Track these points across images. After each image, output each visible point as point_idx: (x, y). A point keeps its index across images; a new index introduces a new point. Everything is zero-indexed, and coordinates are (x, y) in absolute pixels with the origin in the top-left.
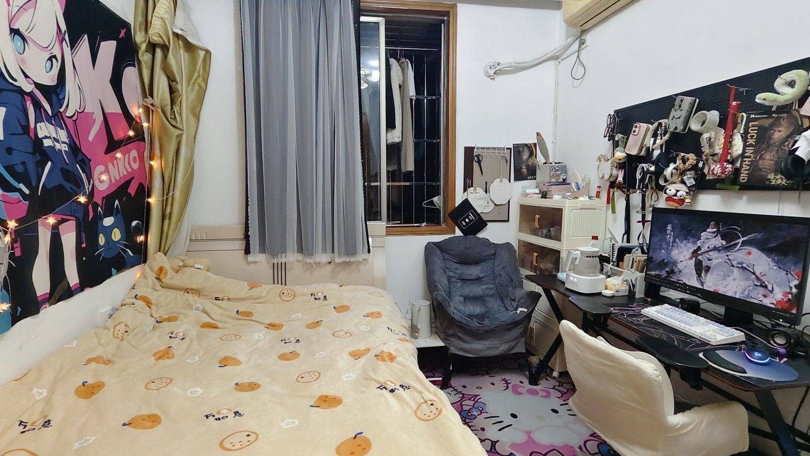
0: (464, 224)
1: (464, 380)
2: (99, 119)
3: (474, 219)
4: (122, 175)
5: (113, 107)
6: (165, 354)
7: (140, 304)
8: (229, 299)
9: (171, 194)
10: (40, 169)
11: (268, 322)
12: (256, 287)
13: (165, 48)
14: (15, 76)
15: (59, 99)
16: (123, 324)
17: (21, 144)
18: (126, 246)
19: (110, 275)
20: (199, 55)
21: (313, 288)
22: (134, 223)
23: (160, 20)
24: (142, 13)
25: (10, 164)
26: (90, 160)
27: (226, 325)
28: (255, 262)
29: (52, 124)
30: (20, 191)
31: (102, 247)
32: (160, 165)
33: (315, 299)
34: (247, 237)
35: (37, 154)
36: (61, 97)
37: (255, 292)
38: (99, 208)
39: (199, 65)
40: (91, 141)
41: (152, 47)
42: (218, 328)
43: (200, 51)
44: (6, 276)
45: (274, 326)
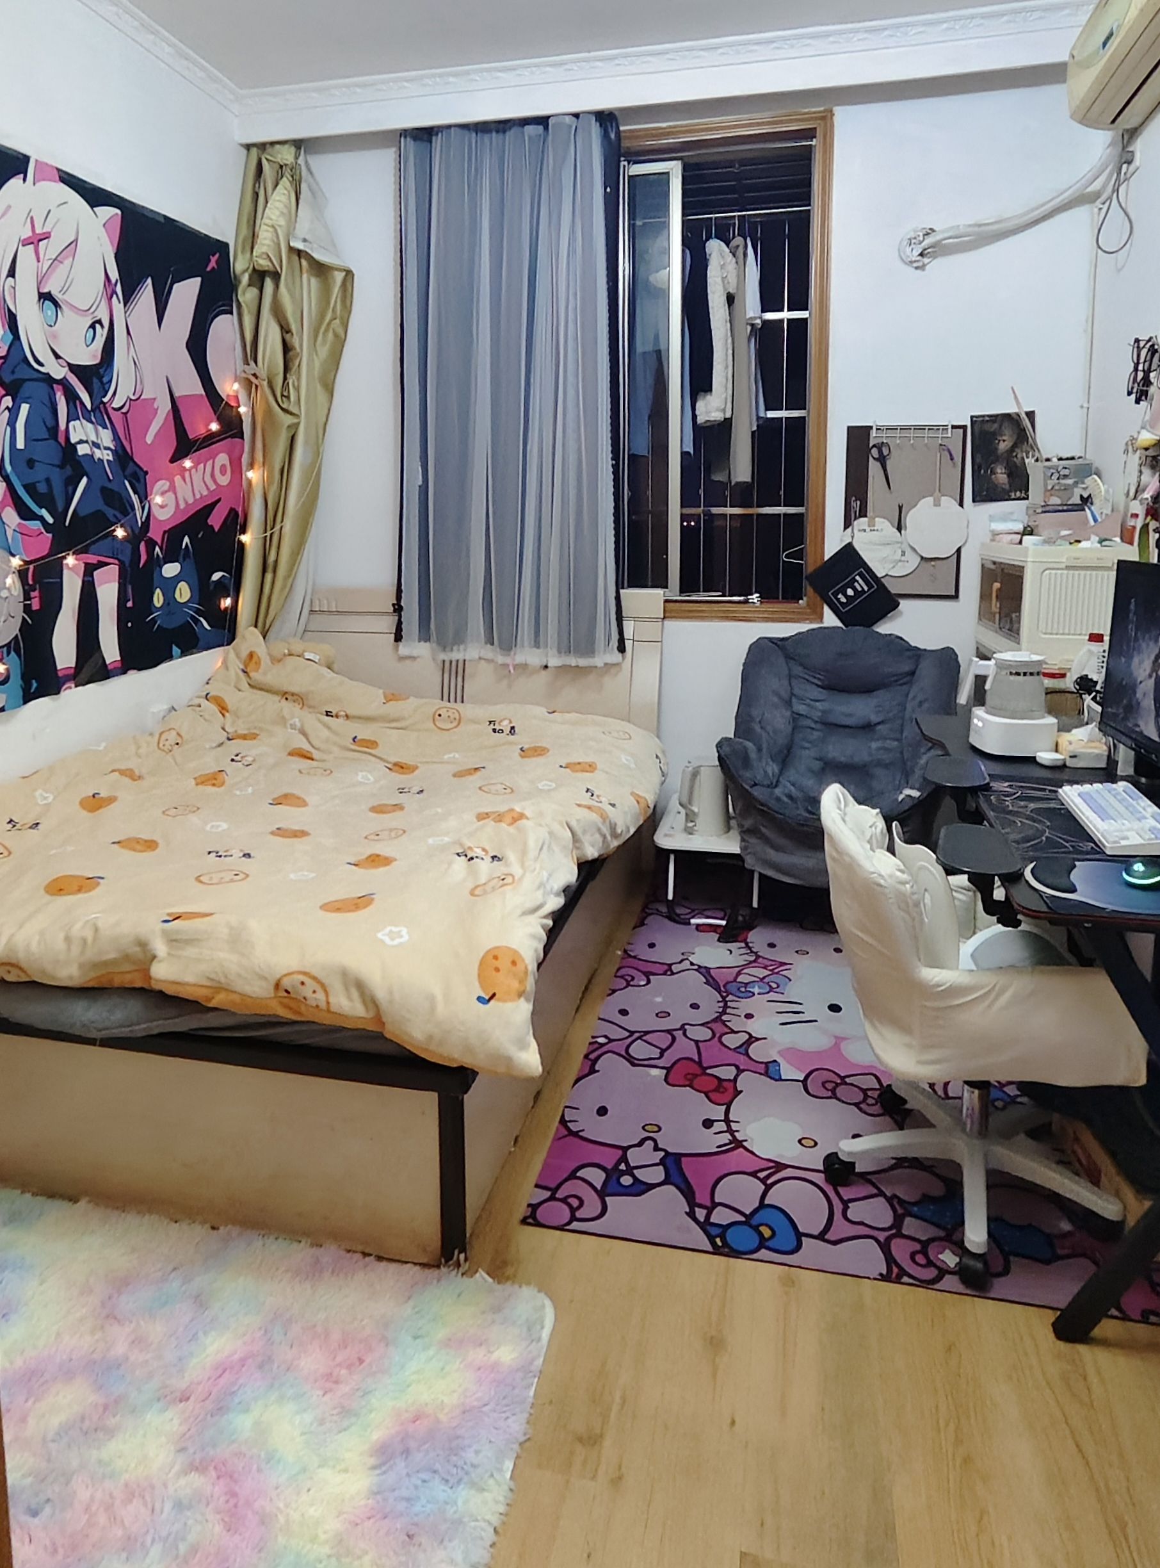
0: (844, 600)
1: (780, 936)
2: (165, 406)
3: (866, 588)
4: (198, 496)
5: (189, 385)
6: (214, 779)
7: (210, 707)
8: (347, 716)
9: (277, 527)
10: (70, 489)
11: (394, 759)
12: (397, 700)
13: (276, 276)
14: (41, 359)
15: (102, 382)
16: (174, 733)
17: (48, 452)
18: (198, 611)
19: (170, 657)
20: (333, 277)
21: (497, 711)
22: (216, 576)
23: (271, 229)
24: (248, 221)
25: (30, 481)
26: (146, 473)
27: (325, 757)
28: (412, 658)
29: (92, 422)
30: (41, 519)
31: (158, 609)
32: (261, 478)
33: (494, 730)
34: (398, 609)
35: (68, 467)
36: (105, 380)
37: (394, 708)
38: (157, 549)
39: (334, 296)
40: (149, 442)
41: (259, 277)
42: (312, 759)
43: (336, 273)
44: (17, 635)
45: (402, 768)
